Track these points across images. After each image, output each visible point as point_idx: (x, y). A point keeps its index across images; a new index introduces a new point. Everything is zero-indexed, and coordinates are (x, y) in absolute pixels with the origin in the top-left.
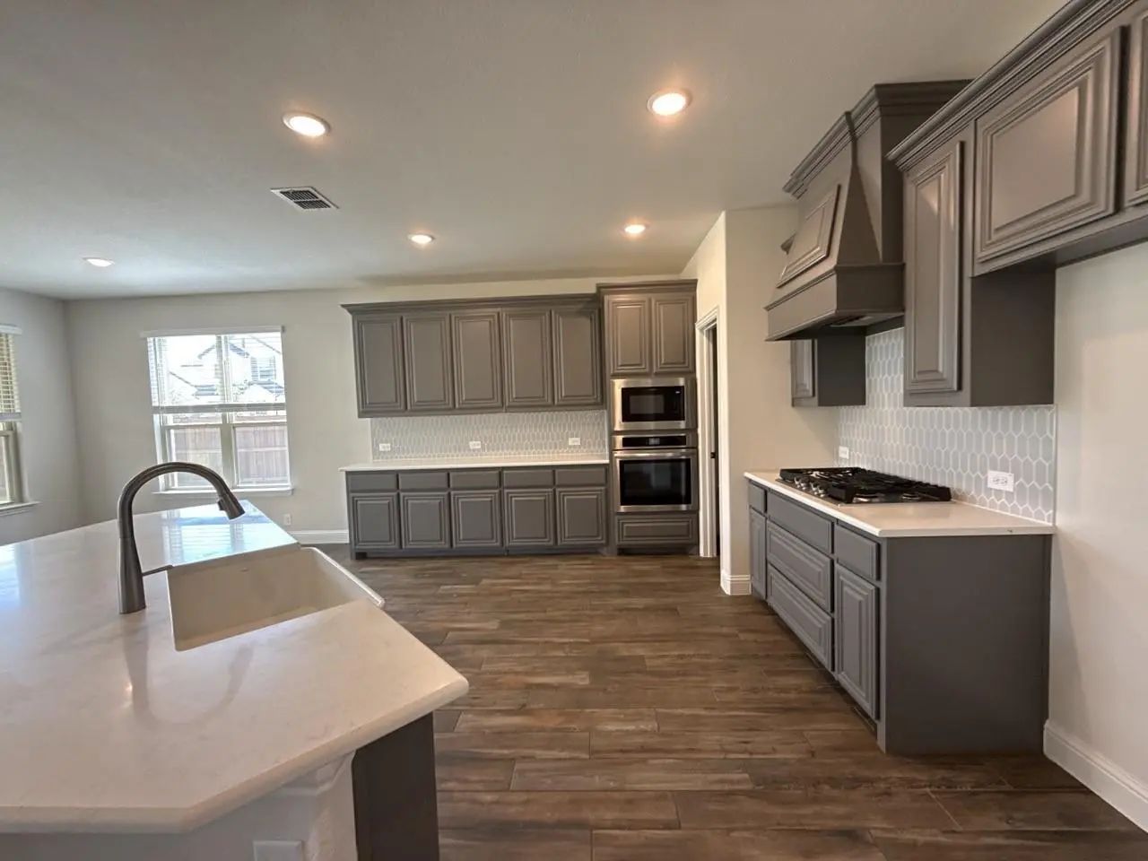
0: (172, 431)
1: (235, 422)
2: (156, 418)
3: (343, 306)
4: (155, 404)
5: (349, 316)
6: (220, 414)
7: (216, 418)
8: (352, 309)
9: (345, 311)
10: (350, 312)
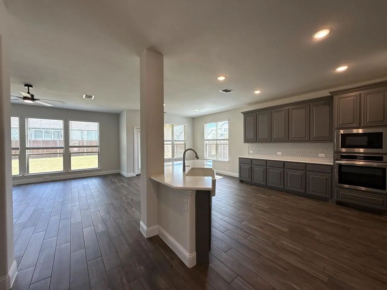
0: (208, 145)
1: (218, 143)
2: (205, 142)
3: (241, 113)
4: (205, 139)
5: (243, 115)
6: (216, 141)
7: (215, 142)
8: (243, 113)
9: (242, 114)
10: (243, 114)
